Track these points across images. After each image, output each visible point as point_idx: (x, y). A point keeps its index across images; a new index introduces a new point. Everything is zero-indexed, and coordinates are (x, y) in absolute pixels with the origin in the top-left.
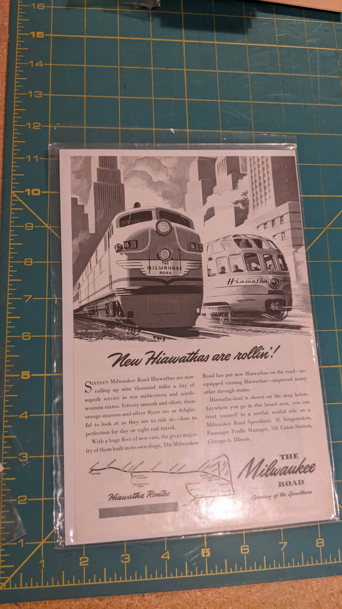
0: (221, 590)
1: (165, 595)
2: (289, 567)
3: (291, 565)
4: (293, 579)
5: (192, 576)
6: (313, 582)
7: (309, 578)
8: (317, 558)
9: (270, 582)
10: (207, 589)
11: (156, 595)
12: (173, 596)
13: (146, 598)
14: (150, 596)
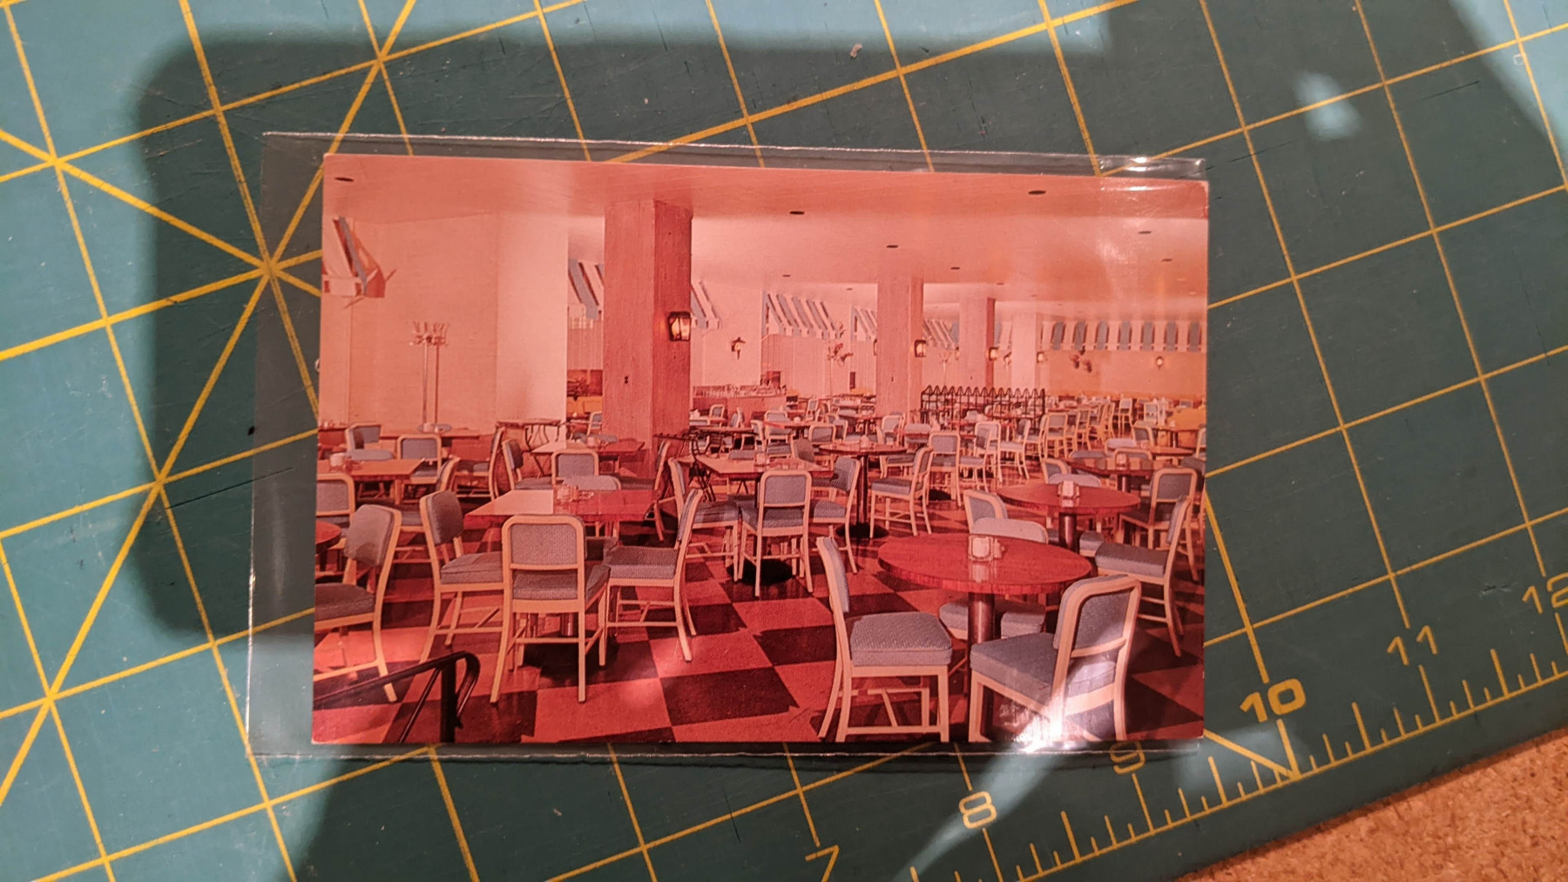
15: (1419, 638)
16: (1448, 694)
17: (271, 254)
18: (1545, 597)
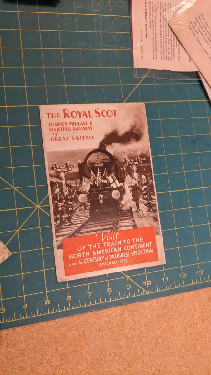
0: (57, 320)
1: (26, 327)
2: (93, 304)
3: (94, 303)
4: (96, 311)
5: (40, 315)
6: (107, 311)
7: (104, 309)
8: (108, 298)
9: (83, 313)
10: (49, 321)
11: (21, 328)
12: (31, 327)
13: (16, 330)
14: (18, 328)
15: (166, 278)
16: (168, 286)
17: (39, 204)
18: (182, 276)
